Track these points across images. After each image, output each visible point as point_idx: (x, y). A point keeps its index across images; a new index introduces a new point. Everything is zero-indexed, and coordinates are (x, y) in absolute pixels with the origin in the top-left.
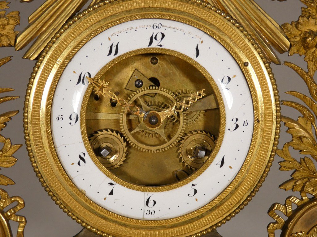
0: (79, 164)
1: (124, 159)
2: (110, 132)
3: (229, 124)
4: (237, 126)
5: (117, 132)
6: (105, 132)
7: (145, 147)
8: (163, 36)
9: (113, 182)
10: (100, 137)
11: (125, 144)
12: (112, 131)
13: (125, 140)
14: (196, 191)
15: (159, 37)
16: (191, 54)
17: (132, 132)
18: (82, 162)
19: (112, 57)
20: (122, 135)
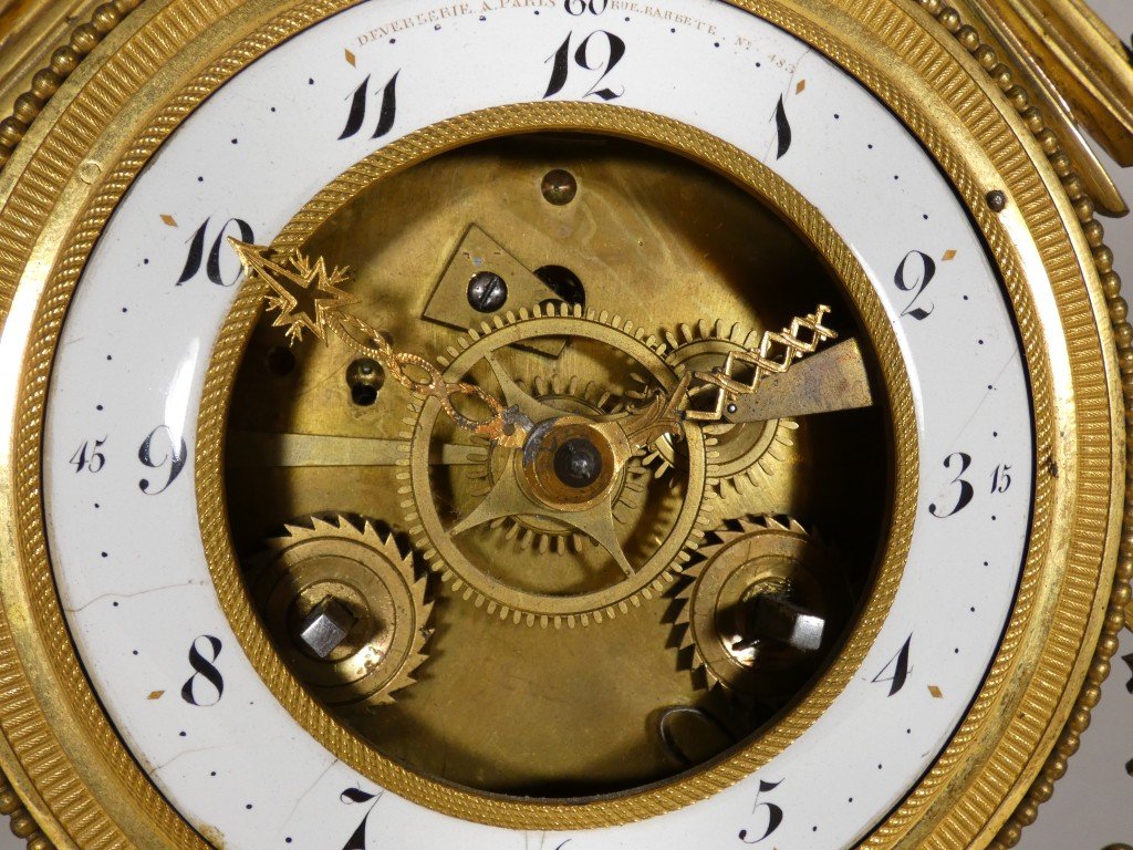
0: (187, 692)
1: (417, 659)
2: (346, 528)
3: (930, 482)
4: (967, 493)
5: (382, 529)
6: (322, 527)
7: (521, 599)
8: (617, 48)
9: (366, 786)
10: (296, 555)
11: (419, 587)
12: (357, 521)
13: (421, 566)
14: (776, 816)
15: (599, 52)
16: (756, 141)
17: (459, 528)
18: (202, 685)
19: (365, 143)
20: (404, 543)
